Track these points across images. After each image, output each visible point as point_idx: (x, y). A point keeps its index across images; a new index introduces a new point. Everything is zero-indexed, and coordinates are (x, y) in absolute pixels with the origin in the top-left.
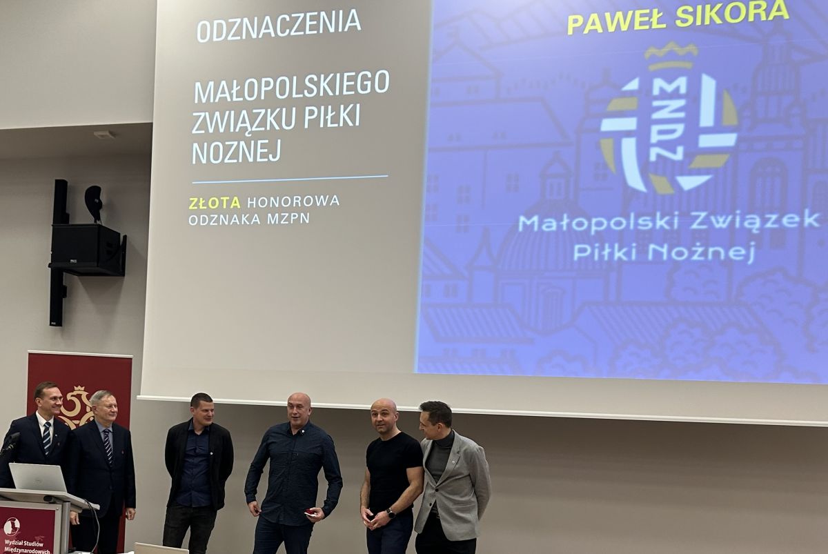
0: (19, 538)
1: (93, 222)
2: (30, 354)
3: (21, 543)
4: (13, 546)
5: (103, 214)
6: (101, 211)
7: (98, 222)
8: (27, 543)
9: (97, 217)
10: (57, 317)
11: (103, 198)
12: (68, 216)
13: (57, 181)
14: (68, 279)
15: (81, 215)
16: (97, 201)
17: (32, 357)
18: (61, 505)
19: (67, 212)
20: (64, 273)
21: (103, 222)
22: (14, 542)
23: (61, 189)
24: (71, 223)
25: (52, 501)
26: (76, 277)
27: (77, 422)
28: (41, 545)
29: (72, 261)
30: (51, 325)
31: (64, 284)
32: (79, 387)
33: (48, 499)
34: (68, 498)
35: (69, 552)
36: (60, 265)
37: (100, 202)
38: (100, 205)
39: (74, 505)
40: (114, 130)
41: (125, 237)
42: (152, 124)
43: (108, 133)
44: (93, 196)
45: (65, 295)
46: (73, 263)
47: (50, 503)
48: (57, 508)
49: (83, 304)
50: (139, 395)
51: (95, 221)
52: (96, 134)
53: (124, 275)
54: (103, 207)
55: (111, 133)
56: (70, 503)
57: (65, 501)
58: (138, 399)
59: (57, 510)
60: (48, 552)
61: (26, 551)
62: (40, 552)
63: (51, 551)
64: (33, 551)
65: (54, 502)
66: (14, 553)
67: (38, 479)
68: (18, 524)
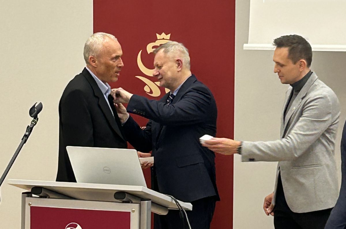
25: (126, 199)
32: (163, 35)
33: (120, 196)
34: (148, 194)
39: (155, 203)
47: (124, 202)
48: (132, 208)
50: (247, 43)
56: (150, 201)
57: (143, 199)
58: (244, 49)
59: (134, 211)
65: (128, 201)
67: (106, 168)
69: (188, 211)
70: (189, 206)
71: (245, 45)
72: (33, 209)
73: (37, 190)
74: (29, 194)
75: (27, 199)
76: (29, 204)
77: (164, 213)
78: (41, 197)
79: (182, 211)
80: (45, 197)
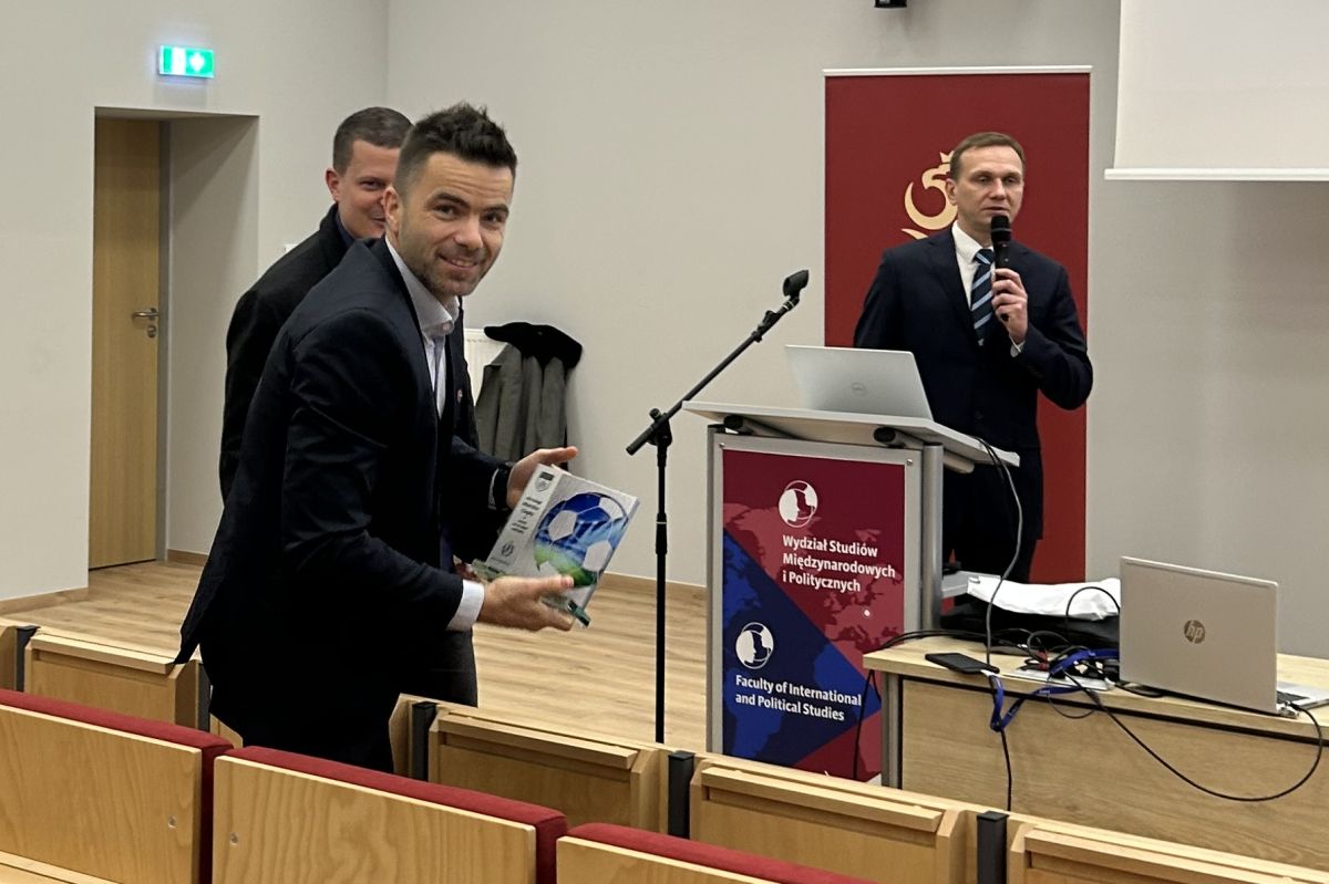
0: (816, 532)
2: (829, 79)
3: (822, 546)
4: (804, 553)
8: (836, 547)
18: (919, 453)
22: (805, 543)
25: (894, 442)
28: (873, 552)
33: (885, 435)
34: (937, 435)
35: (945, 573)
39: (951, 451)
47: (891, 447)
48: (908, 459)
50: (1112, 167)
56: (941, 447)
57: (927, 444)
58: (1107, 178)
59: (909, 464)
60: (891, 572)
61: (835, 566)
62: (870, 570)
63: (900, 569)
64: (854, 568)
65: (901, 446)
66: (807, 569)
67: (856, 386)
68: (811, 498)
69: (1011, 467)
71: (1108, 171)
72: (726, 453)
73: (734, 421)
74: (719, 429)
75: (718, 436)
76: (721, 446)
77: (968, 469)
78: (741, 434)
79: (1001, 466)
80: (749, 433)
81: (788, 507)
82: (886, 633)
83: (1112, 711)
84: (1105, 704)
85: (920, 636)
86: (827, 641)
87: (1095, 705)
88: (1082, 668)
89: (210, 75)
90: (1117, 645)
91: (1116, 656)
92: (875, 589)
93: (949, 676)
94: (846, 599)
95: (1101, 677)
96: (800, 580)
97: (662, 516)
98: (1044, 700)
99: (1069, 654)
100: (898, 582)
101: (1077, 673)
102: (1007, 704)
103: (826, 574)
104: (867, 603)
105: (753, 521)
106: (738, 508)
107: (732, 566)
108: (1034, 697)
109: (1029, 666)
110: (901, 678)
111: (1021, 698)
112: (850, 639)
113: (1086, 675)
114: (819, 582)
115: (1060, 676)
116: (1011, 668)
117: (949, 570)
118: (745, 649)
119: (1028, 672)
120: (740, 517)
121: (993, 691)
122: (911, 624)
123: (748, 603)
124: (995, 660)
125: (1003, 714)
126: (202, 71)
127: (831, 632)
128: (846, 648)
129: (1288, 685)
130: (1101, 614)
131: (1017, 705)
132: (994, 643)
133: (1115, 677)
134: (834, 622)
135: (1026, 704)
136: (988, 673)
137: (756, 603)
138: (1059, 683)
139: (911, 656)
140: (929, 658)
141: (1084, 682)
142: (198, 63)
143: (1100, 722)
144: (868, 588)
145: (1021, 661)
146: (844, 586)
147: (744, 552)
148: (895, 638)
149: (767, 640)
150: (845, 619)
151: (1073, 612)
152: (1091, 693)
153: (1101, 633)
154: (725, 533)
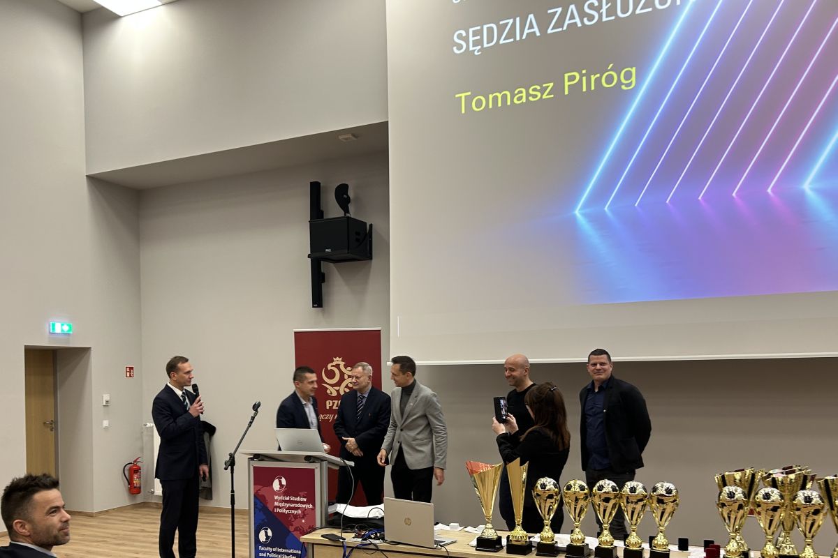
0: (286, 494)
1: (343, 215)
2: (295, 332)
3: (288, 499)
4: (282, 501)
5: (351, 207)
6: (349, 205)
7: (347, 215)
8: (293, 498)
9: (346, 210)
10: (318, 300)
11: (351, 193)
12: (322, 212)
13: (312, 184)
14: (326, 267)
15: (333, 210)
16: (345, 196)
17: (298, 336)
18: (319, 464)
19: (321, 209)
20: (322, 262)
21: (352, 214)
22: (282, 498)
23: (316, 189)
24: (325, 218)
26: (331, 265)
27: (337, 388)
28: (305, 500)
29: (327, 250)
30: (313, 307)
31: (322, 271)
32: (338, 358)
33: (309, 459)
35: (329, 505)
36: (318, 255)
37: (348, 197)
38: (348, 200)
39: (330, 462)
40: (355, 132)
41: (371, 225)
42: (386, 123)
43: (350, 136)
44: (342, 194)
45: (323, 281)
46: (328, 252)
47: (311, 463)
48: (316, 466)
49: (339, 287)
51: (345, 215)
52: (341, 137)
53: (371, 259)
54: (351, 201)
55: (354, 135)
56: (327, 462)
57: (323, 460)
59: (317, 468)
60: (311, 506)
61: (292, 505)
62: (304, 506)
63: (314, 505)
64: (299, 505)
65: (313, 462)
66: (283, 507)
67: (299, 441)
68: (284, 482)
69: (351, 467)
70: (352, 464)
72: (255, 468)
73: (257, 456)
74: (252, 459)
75: (251, 462)
76: (253, 465)
77: (337, 468)
78: (260, 460)
80: (262, 460)
81: (276, 485)
82: (310, 528)
83: (382, 551)
84: (380, 548)
85: (321, 528)
86: (290, 532)
87: (377, 549)
88: (373, 536)
89: (71, 333)
90: (383, 527)
91: (383, 531)
92: (306, 512)
93: (328, 542)
94: (296, 516)
95: (379, 539)
96: (281, 511)
97: (233, 491)
98: (360, 548)
99: (369, 531)
100: (313, 509)
101: (371, 538)
102: (348, 551)
103: (289, 508)
104: (303, 517)
105: (264, 491)
106: (259, 487)
107: (257, 508)
108: (357, 548)
109: (356, 537)
110: (313, 544)
111: (353, 548)
112: (298, 531)
113: (374, 539)
114: (287, 511)
115: (365, 539)
116: (350, 538)
117: (331, 503)
118: (262, 537)
119: (356, 539)
120: (259, 490)
121: (343, 546)
122: (318, 524)
123: (263, 520)
124: (344, 535)
125: (347, 554)
126: (69, 330)
127: (291, 529)
128: (296, 534)
129: (439, 538)
130: (380, 516)
131: (352, 550)
132: (343, 529)
133: (383, 539)
134: (292, 525)
135: (354, 550)
136: (341, 540)
137: (266, 520)
138: (365, 542)
139: (316, 536)
140: (322, 536)
141: (373, 541)
142: (66, 328)
143: (378, 554)
144: (303, 512)
145: (353, 535)
146: (296, 512)
147: (261, 502)
148: (312, 529)
149: (270, 533)
150: (296, 524)
151: (370, 516)
152: (375, 545)
153: (379, 523)
154: (255, 496)
